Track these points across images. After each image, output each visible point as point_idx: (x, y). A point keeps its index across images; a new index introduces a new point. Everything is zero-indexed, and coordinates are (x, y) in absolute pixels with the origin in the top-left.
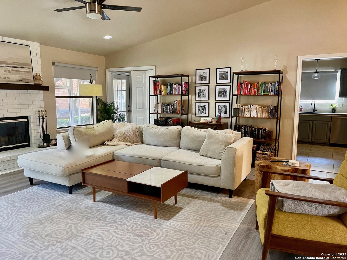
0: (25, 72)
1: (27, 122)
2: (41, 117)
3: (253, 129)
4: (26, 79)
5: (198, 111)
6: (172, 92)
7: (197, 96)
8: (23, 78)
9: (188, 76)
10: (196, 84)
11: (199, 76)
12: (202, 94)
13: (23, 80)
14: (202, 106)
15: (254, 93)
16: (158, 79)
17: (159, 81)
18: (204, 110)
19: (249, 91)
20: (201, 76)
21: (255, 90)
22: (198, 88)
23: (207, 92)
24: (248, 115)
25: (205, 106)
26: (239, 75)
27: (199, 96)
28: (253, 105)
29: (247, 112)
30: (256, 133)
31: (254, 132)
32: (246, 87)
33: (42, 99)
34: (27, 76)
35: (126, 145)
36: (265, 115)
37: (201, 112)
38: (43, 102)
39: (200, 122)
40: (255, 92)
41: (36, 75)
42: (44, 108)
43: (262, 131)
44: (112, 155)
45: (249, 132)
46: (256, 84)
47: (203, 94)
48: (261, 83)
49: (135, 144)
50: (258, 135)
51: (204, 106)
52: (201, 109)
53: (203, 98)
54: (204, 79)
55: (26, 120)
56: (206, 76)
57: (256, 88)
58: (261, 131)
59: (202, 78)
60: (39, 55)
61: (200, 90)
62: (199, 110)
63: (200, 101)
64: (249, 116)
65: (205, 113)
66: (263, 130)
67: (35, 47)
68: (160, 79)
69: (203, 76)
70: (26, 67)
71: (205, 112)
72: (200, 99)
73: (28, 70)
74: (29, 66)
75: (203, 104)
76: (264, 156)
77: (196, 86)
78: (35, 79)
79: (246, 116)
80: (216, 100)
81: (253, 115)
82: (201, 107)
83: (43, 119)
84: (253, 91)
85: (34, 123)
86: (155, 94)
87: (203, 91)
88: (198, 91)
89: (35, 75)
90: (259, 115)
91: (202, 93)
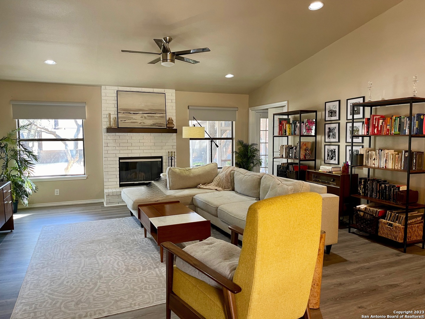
0: (159, 117)
1: (162, 161)
2: (170, 158)
3: (382, 185)
4: (159, 124)
5: (328, 157)
6: (295, 132)
7: (327, 137)
8: (157, 122)
9: (316, 112)
10: (325, 121)
11: (328, 111)
12: (331, 134)
13: (156, 124)
14: (332, 151)
15: (386, 133)
16: (288, 116)
17: (289, 119)
18: (334, 155)
19: (379, 129)
20: (331, 110)
21: (388, 128)
22: (327, 126)
23: (336, 131)
24: (375, 164)
25: (334, 149)
26: (373, 107)
27: (329, 136)
28: (381, 151)
29: (374, 160)
30: (386, 192)
31: (384, 190)
32: (374, 124)
33: (175, 141)
34: (160, 121)
35: (216, 190)
36: (398, 167)
37: (331, 158)
38: (176, 144)
39: (320, 170)
40: (388, 130)
41: (169, 120)
42: (176, 149)
43: (394, 190)
44: (191, 198)
45: (377, 189)
46: (389, 119)
47: (333, 134)
48: (395, 118)
49: (225, 190)
50: (389, 195)
51: (334, 151)
52: (330, 154)
53: (332, 140)
54: (334, 114)
55: (160, 160)
56: (336, 111)
57: (389, 125)
58: (392, 189)
59: (332, 113)
60: (174, 101)
61: (329, 128)
62: (328, 155)
63: (330, 144)
64: (376, 166)
65: (335, 160)
66: (395, 187)
67: (171, 94)
68: (292, 117)
69: (333, 111)
70: (160, 112)
71: (334, 158)
72: (330, 140)
73: (161, 115)
74: (164, 111)
75: (332, 147)
76: (389, 227)
77: (325, 124)
78: (167, 123)
79: (373, 166)
80: (346, 142)
81: (383, 165)
82: (330, 151)
83: (172, 159)
84: (385, 129)
85: (166, 162)
86: (281, 134)
87: (333, 130)
88: (327, 130)
89: (167, 119)
90: (390, 166)
91: (331, 132)
